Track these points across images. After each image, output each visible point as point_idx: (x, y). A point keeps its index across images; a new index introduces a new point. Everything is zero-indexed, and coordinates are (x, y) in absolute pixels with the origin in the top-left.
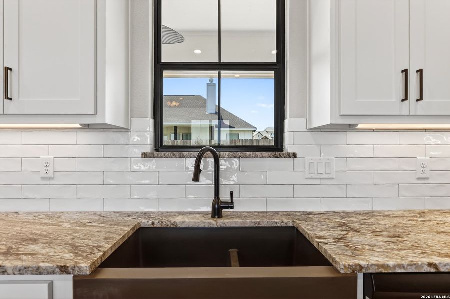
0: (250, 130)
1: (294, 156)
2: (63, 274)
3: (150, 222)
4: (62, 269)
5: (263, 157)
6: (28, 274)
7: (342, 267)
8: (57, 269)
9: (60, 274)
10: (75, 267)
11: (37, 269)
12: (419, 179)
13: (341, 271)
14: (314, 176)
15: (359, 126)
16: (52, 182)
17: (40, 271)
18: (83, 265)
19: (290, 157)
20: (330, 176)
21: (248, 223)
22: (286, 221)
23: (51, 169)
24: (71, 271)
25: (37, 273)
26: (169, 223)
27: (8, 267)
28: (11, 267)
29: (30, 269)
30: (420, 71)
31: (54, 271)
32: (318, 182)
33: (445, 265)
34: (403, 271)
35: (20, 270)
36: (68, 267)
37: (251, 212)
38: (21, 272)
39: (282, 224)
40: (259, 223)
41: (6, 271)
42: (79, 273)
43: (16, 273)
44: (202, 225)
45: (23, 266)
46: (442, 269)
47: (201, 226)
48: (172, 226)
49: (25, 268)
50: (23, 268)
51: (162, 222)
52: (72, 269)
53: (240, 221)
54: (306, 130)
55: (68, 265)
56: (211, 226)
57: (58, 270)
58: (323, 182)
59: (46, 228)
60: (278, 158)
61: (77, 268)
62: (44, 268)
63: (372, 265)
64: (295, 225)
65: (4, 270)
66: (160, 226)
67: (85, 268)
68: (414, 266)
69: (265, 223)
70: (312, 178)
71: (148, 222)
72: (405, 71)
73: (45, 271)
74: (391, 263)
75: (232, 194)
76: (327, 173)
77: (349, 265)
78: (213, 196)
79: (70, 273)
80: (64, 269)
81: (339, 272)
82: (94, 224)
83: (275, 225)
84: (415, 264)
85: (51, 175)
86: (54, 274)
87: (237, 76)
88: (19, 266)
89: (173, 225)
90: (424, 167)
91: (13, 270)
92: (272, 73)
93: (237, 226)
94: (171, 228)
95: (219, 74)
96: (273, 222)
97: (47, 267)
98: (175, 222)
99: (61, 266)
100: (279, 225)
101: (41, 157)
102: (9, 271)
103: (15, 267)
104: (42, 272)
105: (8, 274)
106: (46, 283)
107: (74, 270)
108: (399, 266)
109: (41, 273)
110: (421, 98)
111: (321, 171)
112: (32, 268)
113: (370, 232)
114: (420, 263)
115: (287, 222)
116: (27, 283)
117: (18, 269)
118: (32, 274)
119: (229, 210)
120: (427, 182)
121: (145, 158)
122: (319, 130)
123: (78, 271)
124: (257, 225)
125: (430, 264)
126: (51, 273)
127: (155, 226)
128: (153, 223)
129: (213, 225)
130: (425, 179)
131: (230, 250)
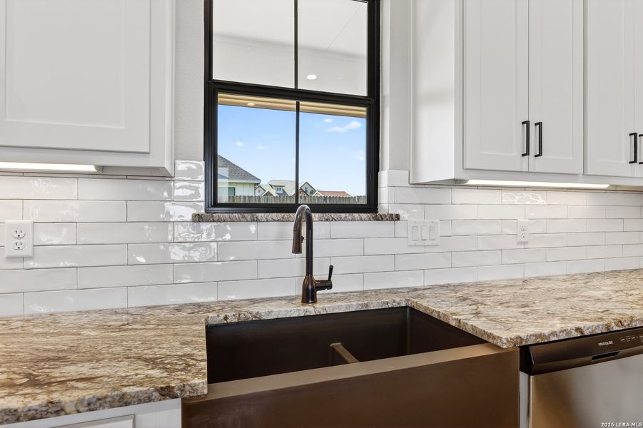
0: (252, 184)
1: (398, 217)
2: (164, 399)
3: (222, 316)
4: (164, 393)
5: (361, 220)
6: (104, 408)
7: (505, 341)
8: (154, 393)
9: (160, 400)
10: (184, 386)
11: (119, 399)
12: (520, 243)
13: (504, 347)
14: (418, 243)
15: (471, 182)
16: (31, 264)
17: (125, 400)
18: (197, 381)
19: (393, 220)
20: (435, 242)
21: (354, 305)
22: (398, 300)
23: (27, 242)
24: (178, 392)
25: (121, 404)
26: (249, 316)
27: (65, 403)
28: (72, 402)
29: (108, 400)
30: (540, 124)
31: (149, 397)
32: (422, 250)
33: (588, 329)
34: (556, 339)
35: (89, 404)
36: (173, 388)
37: (346, 293)
38: (92, 407)
39: (394, 304)
40: (367, 305)
41: (62, 410)
42: (191, 394)
43: (81, 409)
44: (296, 315)
45: (94, 397)
46: (587, 333)
47: (294, 316)
48: (254, 319)
49: (99, 399)
50: (94, 400)
51: (240, 315)
52: (179, 389)
53: (344, 304)
54: (409, 186)
55: (172, 385)
56: (308, 314)
57: (156, 394)
58: (427, 250)
59: (52, 340)
60: (379, 220)
61: (187, 387)
62: (133, 395)
63: (531, 335)
64: (410, 304)
65: (59, 409)
66: (236, 320)
67: (201, 385)
68: (565, 333)
69: (375, 304)
70: (415, 246)
71: (218, 316)
72: (527, 123)
73: (135, 399)
74: (546, 331)
75: (331, 269)
76: (431, 238)
77: (511, 339)
78: (305, 274)
79: (176, 397)
80: (166, 392)
81: (503, 349)
82: (135, 327)
83: (387, 307)
84: (565, 330)
85: (27, 251)
86: (150, 401)
87: (251, 104)
88: (87, 398)
89: (255, 317)
90: (524, 230)
91: (76, 406)
92: (363, 110)
93: (341, 311)
94: (252, 321)
95: (298, 105)
96: (384, 303)
97: (137, 392)
98: (258, 313)
99: (161, 388)
100: (390, 306)
101: (7, 221)
102: (68, 410)
103: (80, 401)
104: (129, 401)
105: (67, 414)
106: (130, 419)
107: (182, 391)
108: (554, 333)
109: (127, 404)
110: (540, 154)
111: (426, 236)
112: (112, 397)
113: (498, 304)
114: (569, 329)
115: (400, 301)
116: (104, 423)
117: (86, 403)
118: (112, 407)
119: (326, 291)
120: (526, 246)
121: (199, 222)
122: (423, 186)
123: (190, 392)
124: (365, 309)
125: (578, 329)
126: (145, 402)
127: (229, 321)
128: (226, 318)
129: (310, 312)
130: (525, 243)
131: (334, 344)
